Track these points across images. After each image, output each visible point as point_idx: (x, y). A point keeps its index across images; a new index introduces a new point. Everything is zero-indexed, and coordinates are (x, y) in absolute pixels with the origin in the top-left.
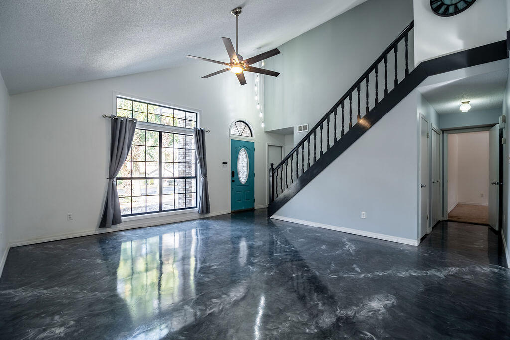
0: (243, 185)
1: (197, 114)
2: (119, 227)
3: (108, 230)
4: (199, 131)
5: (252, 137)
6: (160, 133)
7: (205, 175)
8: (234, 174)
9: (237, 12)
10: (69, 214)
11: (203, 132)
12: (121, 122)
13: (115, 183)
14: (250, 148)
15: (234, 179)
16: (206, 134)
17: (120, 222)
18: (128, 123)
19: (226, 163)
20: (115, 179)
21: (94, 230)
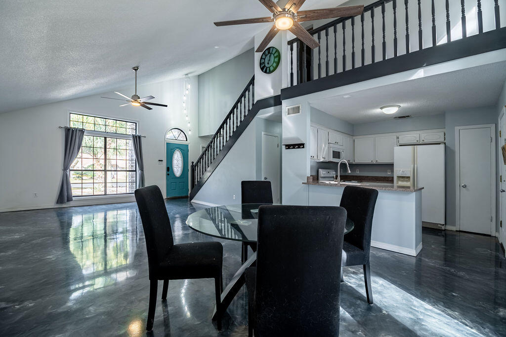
0: (179, 178)
1: (136, 123)
2: (71, 204)
3: (64, 206)
4: (136, 136)
5: (187, 140)
6: (105, 138)
7: (142, 169)
8: (169, 169)
9: (136, 69)
10: (35, 193)
11: (139, 137)
12: (73, 131)
13: (68, 173)
14: (184, 150)
15: (169, 173)
16: (143, 139)
17: (72, 200)
18: (77, 132)
19: (162, 161)
20: (68, 171)
21: (53, 204)
